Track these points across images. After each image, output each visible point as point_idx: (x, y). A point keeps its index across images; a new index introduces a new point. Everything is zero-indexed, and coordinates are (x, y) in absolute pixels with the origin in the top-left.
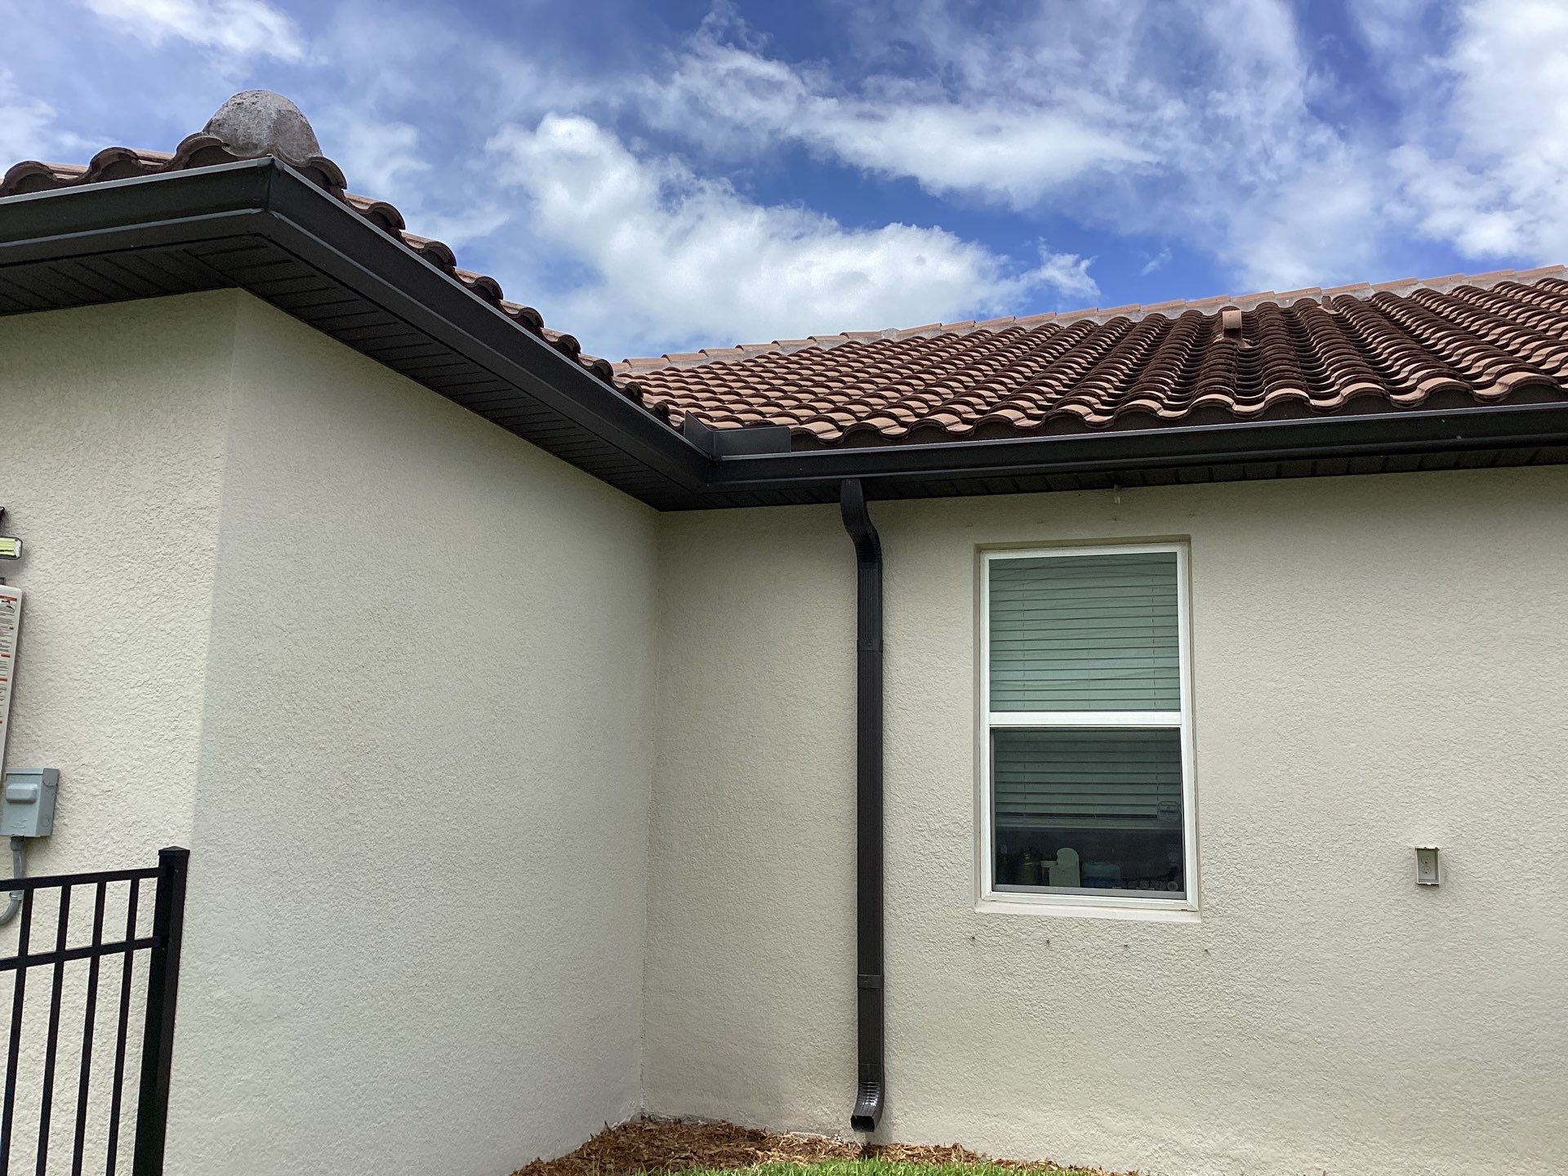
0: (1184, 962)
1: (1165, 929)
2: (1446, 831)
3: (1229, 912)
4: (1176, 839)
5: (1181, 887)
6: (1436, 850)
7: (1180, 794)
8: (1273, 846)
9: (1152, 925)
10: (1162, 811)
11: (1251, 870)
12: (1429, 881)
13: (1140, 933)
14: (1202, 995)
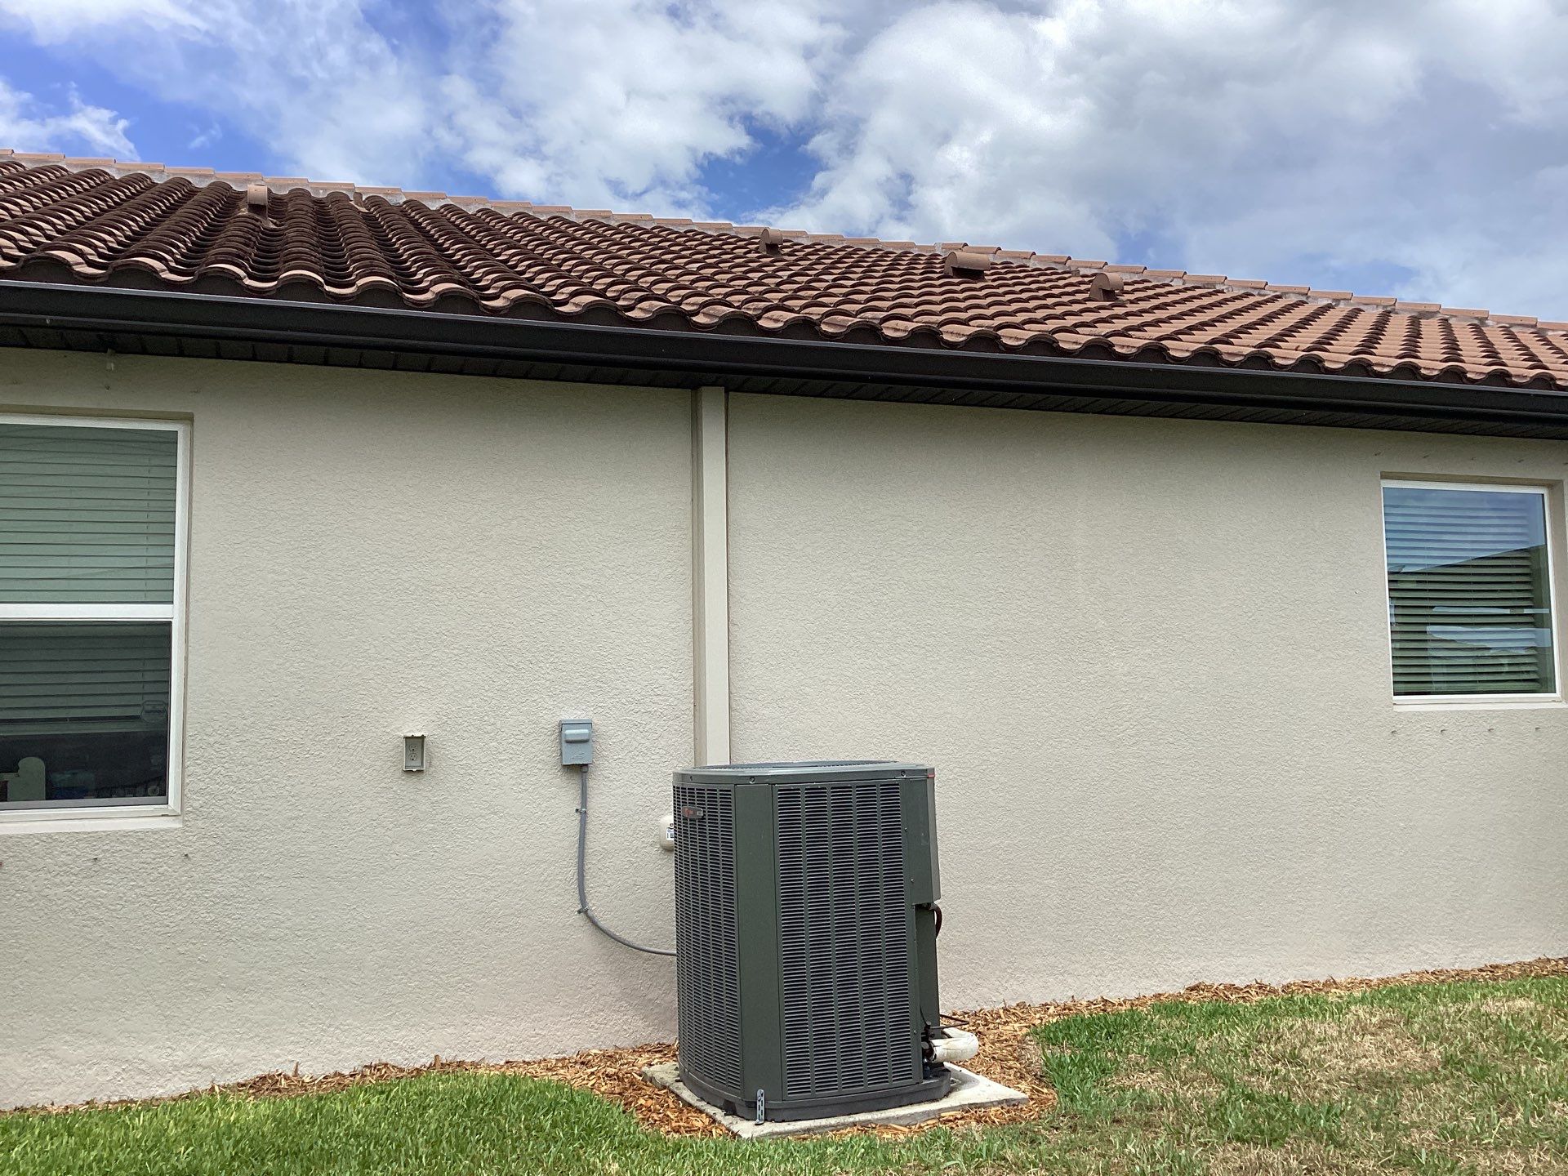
0: (161, 870)
1: (140, 837)
2: (432, 718)
3: (213, 813)
4: (160, 741)
5: (163, 792)
6: (423, 737)
7: (168, 693)
8: (263, 742)
9: (126, 834)
10: (147, 712)
11: (240, 768)
12: (414, 767)
13: (113, 844)
14: (179, 902)
